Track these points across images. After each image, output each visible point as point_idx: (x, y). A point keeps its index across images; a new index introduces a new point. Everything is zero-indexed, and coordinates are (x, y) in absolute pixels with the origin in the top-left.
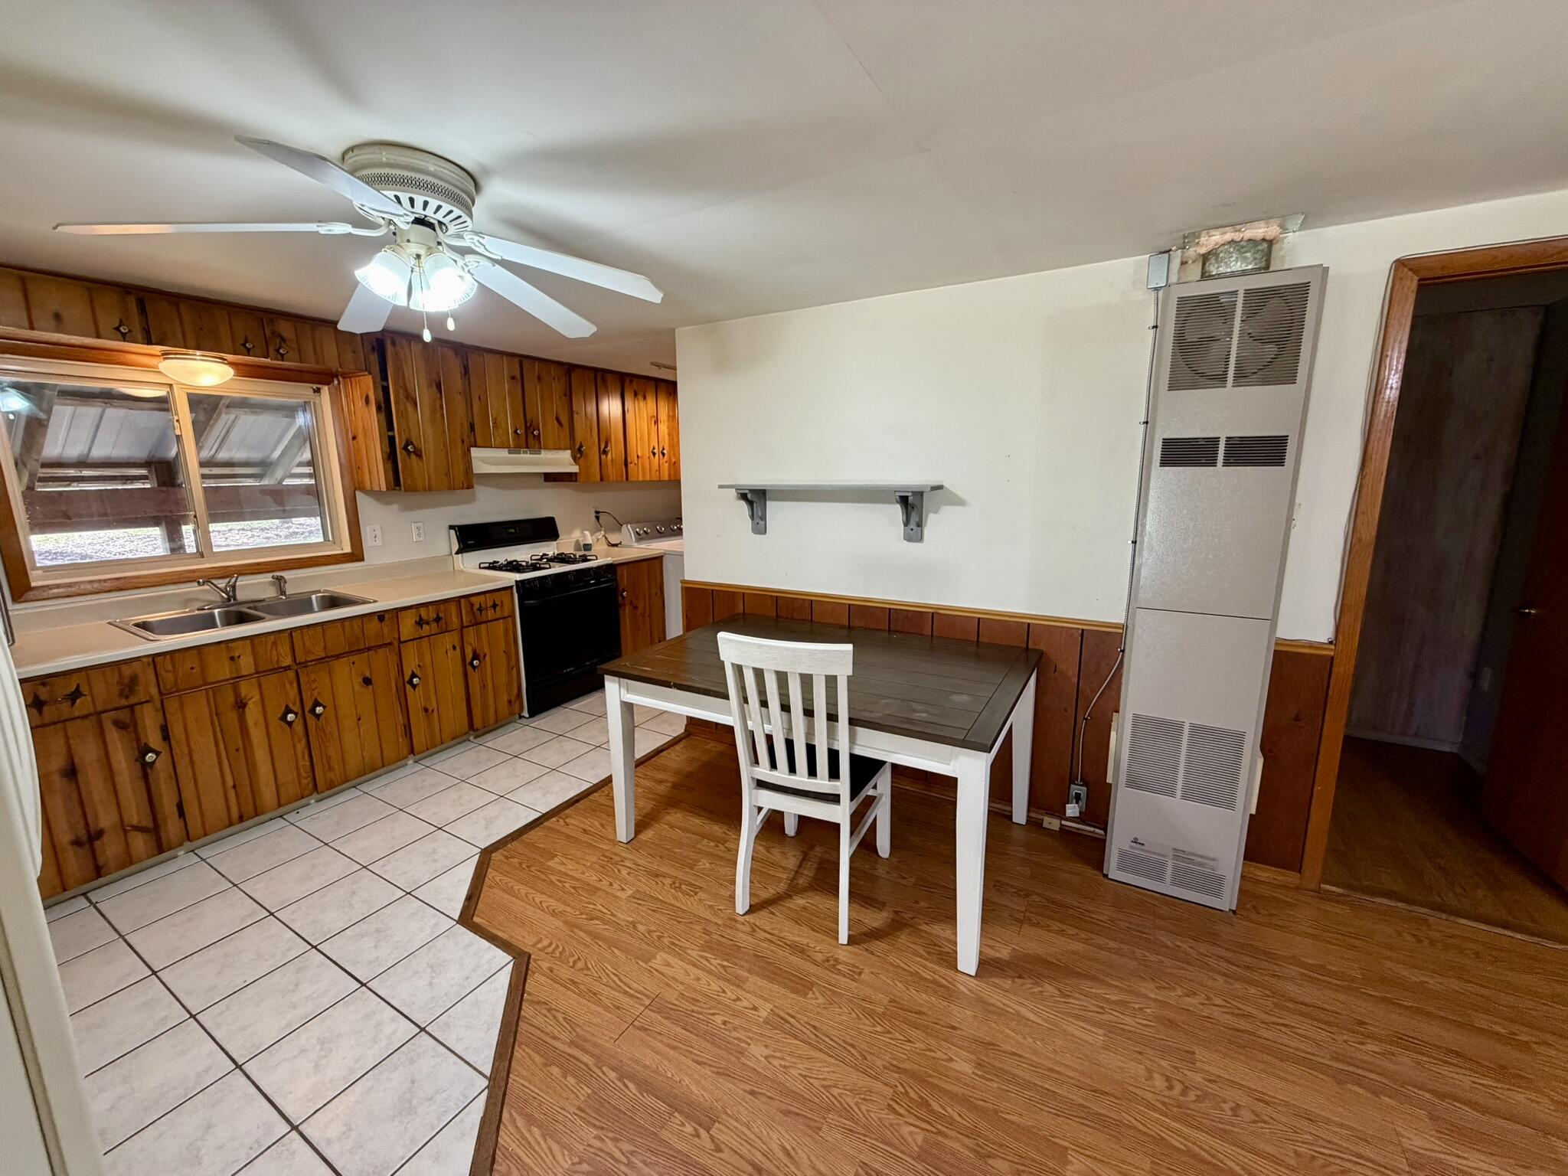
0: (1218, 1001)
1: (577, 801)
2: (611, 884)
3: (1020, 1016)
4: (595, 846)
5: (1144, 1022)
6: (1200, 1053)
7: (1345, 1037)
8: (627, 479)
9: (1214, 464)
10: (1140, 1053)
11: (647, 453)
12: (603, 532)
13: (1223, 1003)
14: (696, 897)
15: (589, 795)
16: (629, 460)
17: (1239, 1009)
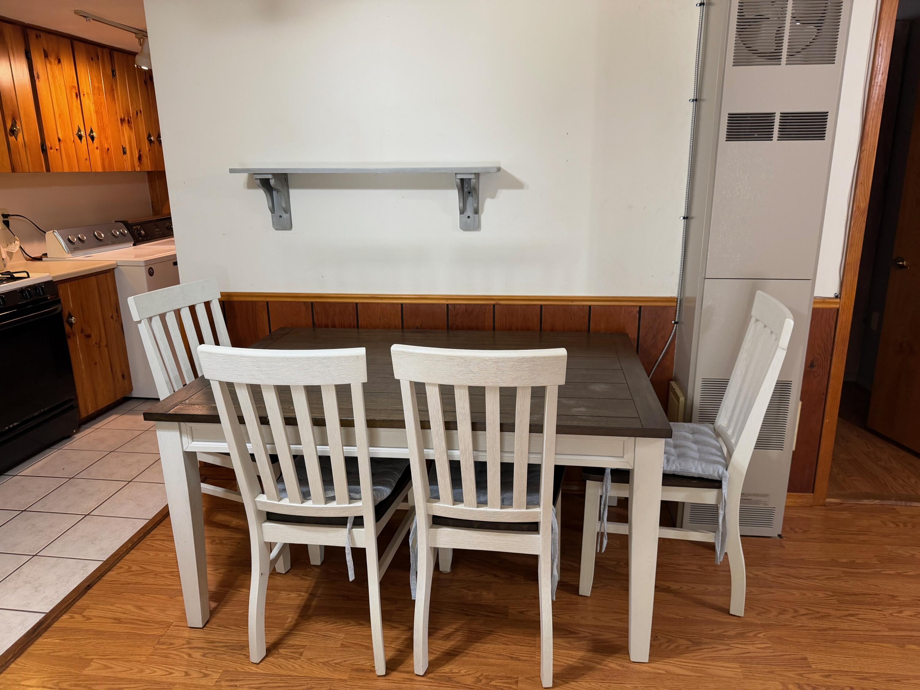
0: (803, 611)
1: (89, 587)
2: (187, 674)
3: (671, 674)
4: (140, 635)
5: (763, 646)
6: (811, 657)
7: (890, 611)
8: (48, 170)
9: (770, 138)
10: (771, 672)
11: (72, 136)
12: (17, 243)
13: (807, 612)
14: (302, 658)
15: (102, 575)
16: (48, 144)
17: (818, 612)
